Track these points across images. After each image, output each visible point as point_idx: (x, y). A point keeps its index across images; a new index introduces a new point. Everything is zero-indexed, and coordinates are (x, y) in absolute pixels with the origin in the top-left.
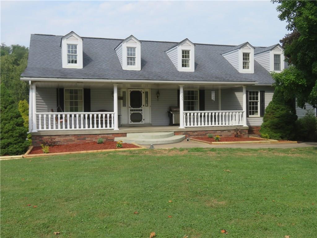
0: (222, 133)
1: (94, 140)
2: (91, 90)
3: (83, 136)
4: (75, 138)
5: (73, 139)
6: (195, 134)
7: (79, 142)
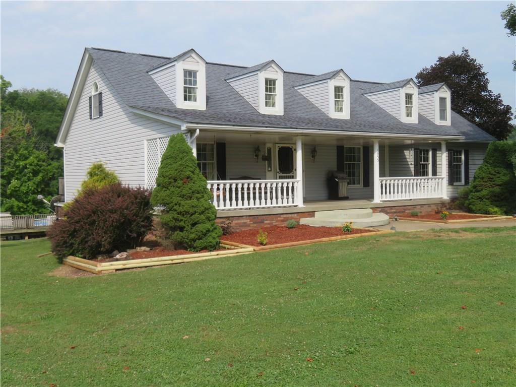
0: (422, 208)
1: (274, 224)
2: (227, 146)
3: (261, 217)
4: (250, 221)
5: (248, 223)
6: (393, 211)
7: (255, 227)
